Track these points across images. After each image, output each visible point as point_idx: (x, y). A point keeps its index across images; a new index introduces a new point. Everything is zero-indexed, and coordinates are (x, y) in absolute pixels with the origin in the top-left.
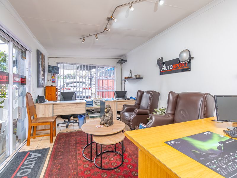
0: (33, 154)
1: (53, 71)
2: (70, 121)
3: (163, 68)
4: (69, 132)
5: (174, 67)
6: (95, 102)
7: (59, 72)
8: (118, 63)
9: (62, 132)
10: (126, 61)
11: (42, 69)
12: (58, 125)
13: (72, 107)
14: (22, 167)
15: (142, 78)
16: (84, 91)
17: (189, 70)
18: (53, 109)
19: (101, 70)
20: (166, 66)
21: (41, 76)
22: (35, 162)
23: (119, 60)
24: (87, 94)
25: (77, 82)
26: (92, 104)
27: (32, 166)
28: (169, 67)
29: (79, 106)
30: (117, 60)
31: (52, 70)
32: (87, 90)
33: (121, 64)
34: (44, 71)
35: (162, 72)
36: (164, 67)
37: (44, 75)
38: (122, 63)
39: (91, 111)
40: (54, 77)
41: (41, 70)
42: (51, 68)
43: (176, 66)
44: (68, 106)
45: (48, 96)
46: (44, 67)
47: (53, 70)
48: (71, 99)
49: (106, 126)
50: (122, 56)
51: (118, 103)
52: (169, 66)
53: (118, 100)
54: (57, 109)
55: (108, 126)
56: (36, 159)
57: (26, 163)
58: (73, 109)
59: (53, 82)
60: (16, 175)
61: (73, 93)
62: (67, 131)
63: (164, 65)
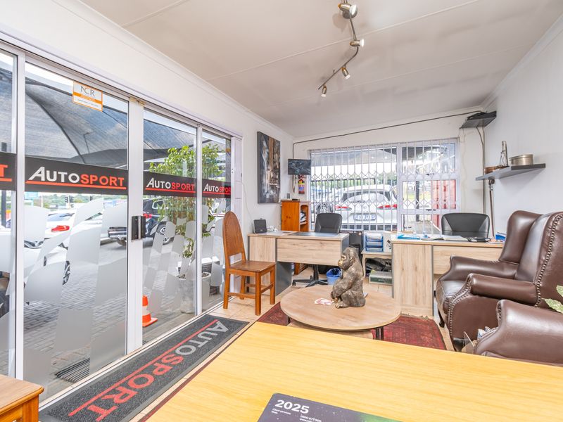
0: (219, 324)
1: (298, 171)
2: (318, 278)
6: (389, 242)
7: (310, 172)
8: (466, 126)
10: (494, 115)
11: (270, 168)
12: (294, 283)
13: (312, 248)
14: (191, 341)
15: (543, 166)
16: (380, 212)
18: (276, 248)
21: (267, 181)
22: (210, 339)
23: (469, 118)
24: (388, 222)
25: (371, 192)
26: (382, 247)
27: (201, 344)
29: (325, 247)
30: (463, 119)
31: (296, 168)
32: (388, 212)
33: (480, 129)
34: (276, 170)
37: (276, 179)
38: (484, 125)
39: (384, 263)
40: (303, 182)
41: (268, 170)
42: (294, 164)
44: (304, 245)
45: (285, 221)
46: (277, 164)
47: (300, 169)
49: (338, 305)
50: (480, 101)
53: (442, 239)
54: (284, 248)
55: (340, 307)
56: (216, 334)
57: (200, 336)
58: (314, 253)
59: (300, 193)
60: (176, 349)
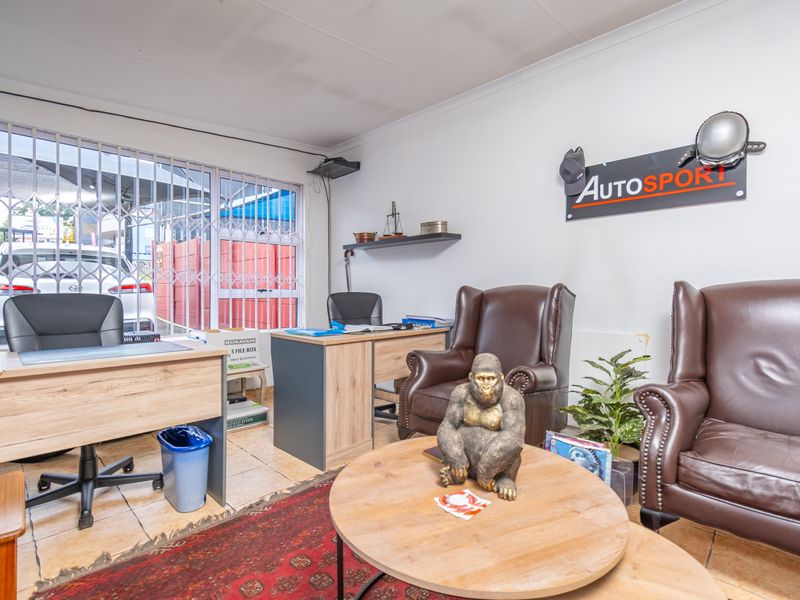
3: (586, 192)
4: (115, 557)
5: (650, 187)
8: (315, 172)
9: (63, 573)
10: (357, 166)
13: (134, 389)
15: (458, 237)
17: (740, 193)
19: (193, 208)
20: (603, 181)
28: (624, 186)
33: (326, 180)
35: (578, 209)
36: (592, 188)
43: (662, 183)
48: (90, 335)
51: (378, 345)
52: (619, 184)
61: (105, 303)
62: (107, 557)
63: (595, 179)
